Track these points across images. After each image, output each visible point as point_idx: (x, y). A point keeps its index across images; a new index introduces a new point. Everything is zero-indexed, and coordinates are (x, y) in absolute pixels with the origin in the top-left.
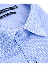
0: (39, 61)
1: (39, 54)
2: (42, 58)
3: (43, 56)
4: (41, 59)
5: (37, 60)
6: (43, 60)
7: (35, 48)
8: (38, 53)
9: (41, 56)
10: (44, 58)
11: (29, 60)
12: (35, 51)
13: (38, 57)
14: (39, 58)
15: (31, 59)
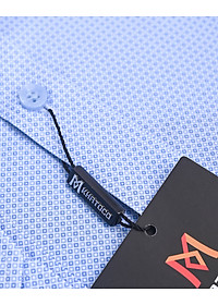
0: (62, 101)
1: (48, 71)
2: (72, 86)
3: (73, 76)
4: (67, 91)
5: (51, 102)
6: (77, 90)
7: (21, 53)
8: (43, 67)
9: (60, 78)
10: (79, 80)
11: (12, 113)
12: (27, 66)
13: (50, 87)
14: (55, 92)
15: (19, 107)
